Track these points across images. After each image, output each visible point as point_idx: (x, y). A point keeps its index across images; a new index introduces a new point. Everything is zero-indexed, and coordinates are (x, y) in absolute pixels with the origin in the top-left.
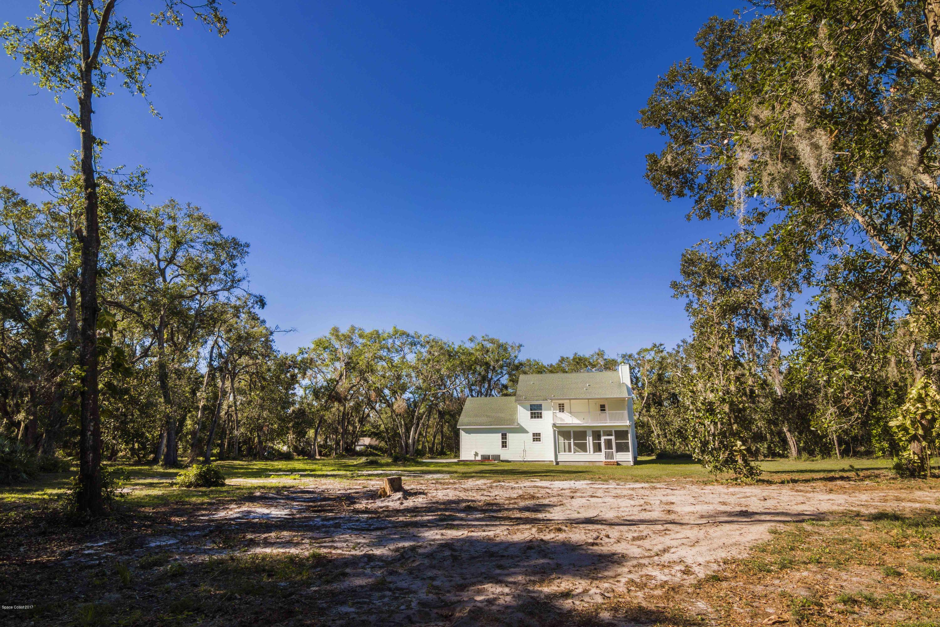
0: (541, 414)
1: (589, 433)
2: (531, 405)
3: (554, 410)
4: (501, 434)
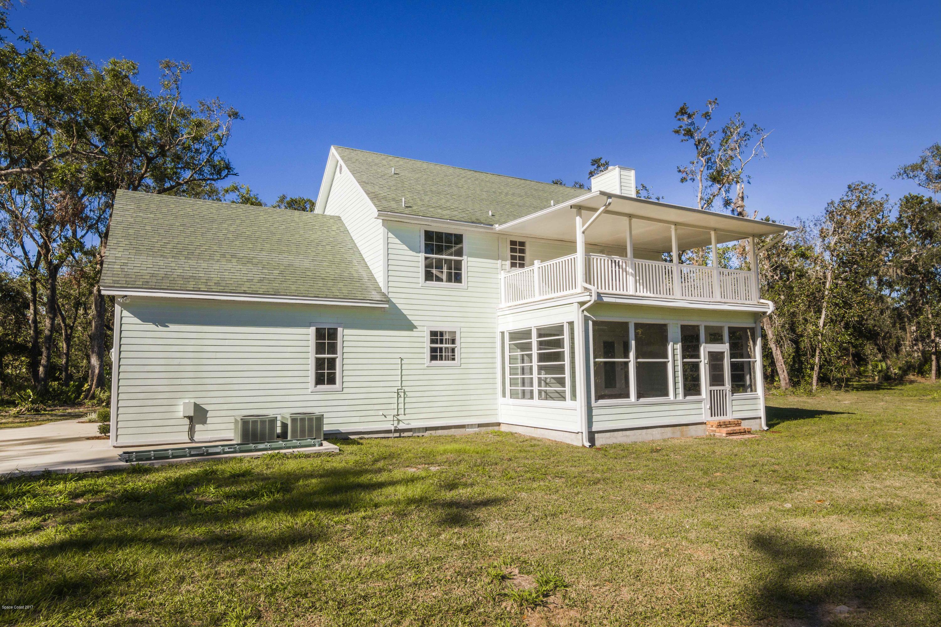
0: (458, 264)
1: (674, 332)
2: (429, 235)
3: (498, 257)
4: (312, 331)
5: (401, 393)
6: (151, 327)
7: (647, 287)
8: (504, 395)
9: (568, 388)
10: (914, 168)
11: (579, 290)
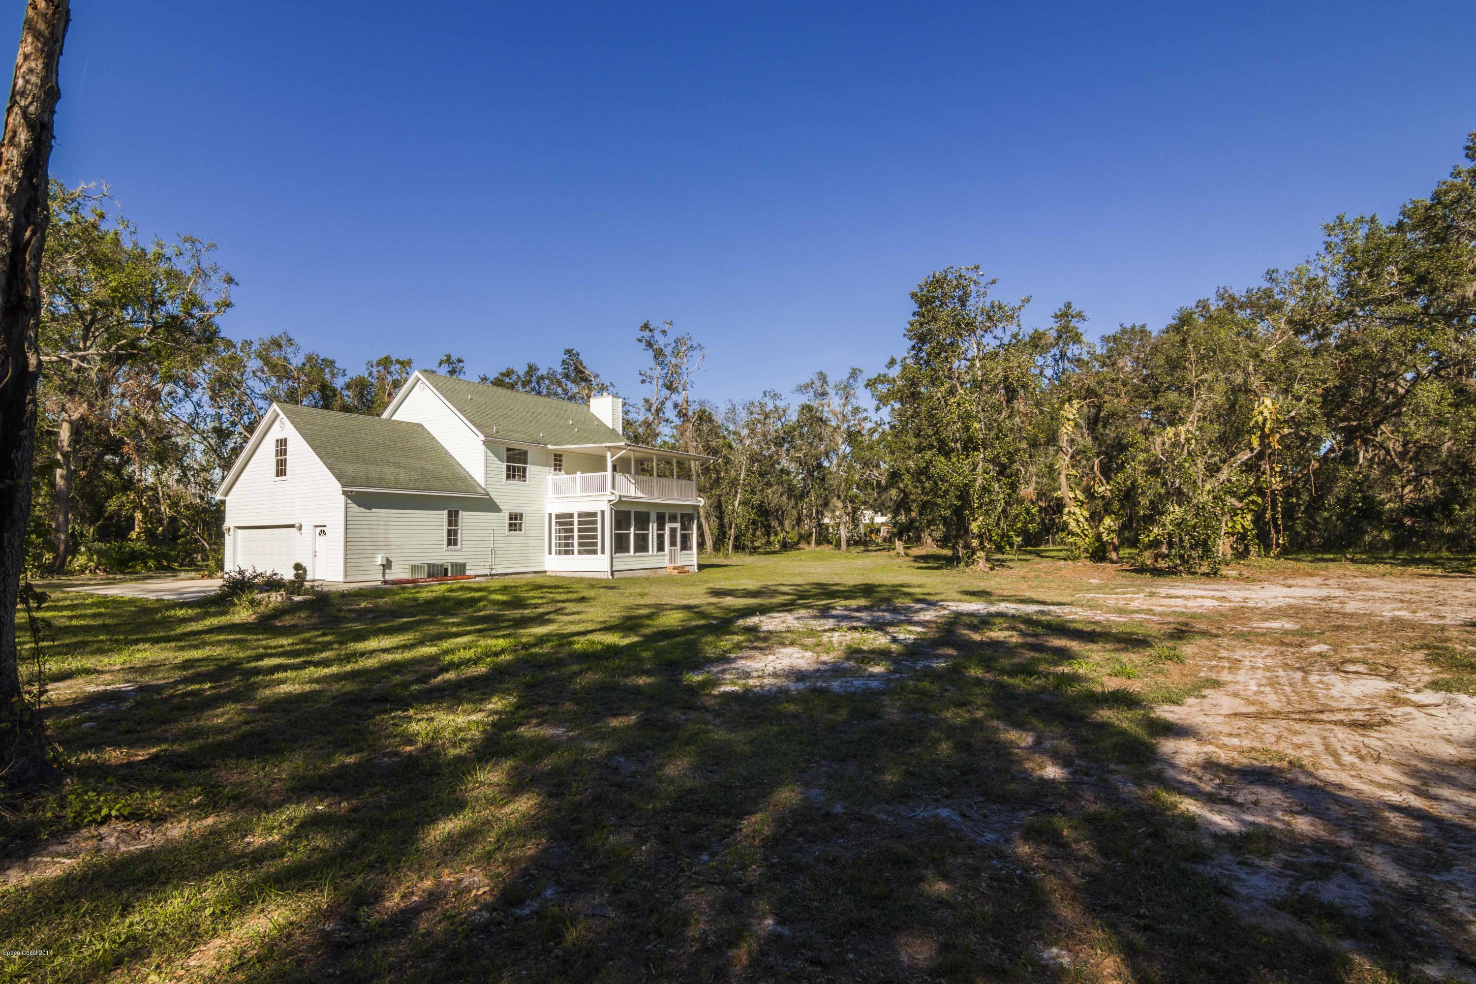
0: (524, 469)
1: (653, 516)
2: (508, 450)
3: (547, 465)
4: (445, 512)
5: (493, 552)
6: (363, 510)
7: (642, 491)
8: (550, 553)
9: (599, 548)
10: (806, 387)
11: (608, 493)
